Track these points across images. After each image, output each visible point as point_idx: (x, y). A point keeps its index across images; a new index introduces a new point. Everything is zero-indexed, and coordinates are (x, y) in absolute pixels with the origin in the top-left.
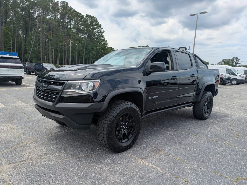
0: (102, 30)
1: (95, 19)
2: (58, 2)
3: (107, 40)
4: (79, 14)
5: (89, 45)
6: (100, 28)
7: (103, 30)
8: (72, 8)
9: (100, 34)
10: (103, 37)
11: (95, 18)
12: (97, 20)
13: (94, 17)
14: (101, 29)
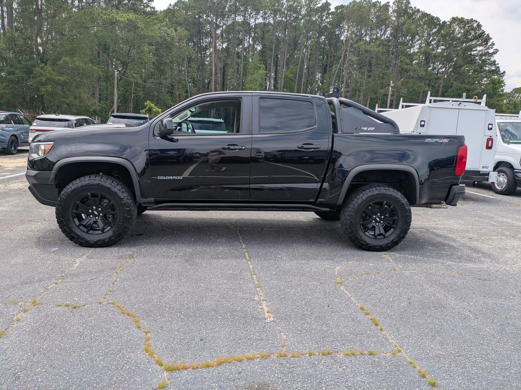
0: (492, 48)
1: (475, 25)
2: (388, 3)
3: (504, 72)
4: (435, 19)
5: (452, 87)
6: (487, 44)
7: (495, 47)
8: (418, 10)
9: (484, 58)
10: (495, 65)
11: (477, 22)
12: (479, 26)
13: (472, 19)
14: (491, 45)
